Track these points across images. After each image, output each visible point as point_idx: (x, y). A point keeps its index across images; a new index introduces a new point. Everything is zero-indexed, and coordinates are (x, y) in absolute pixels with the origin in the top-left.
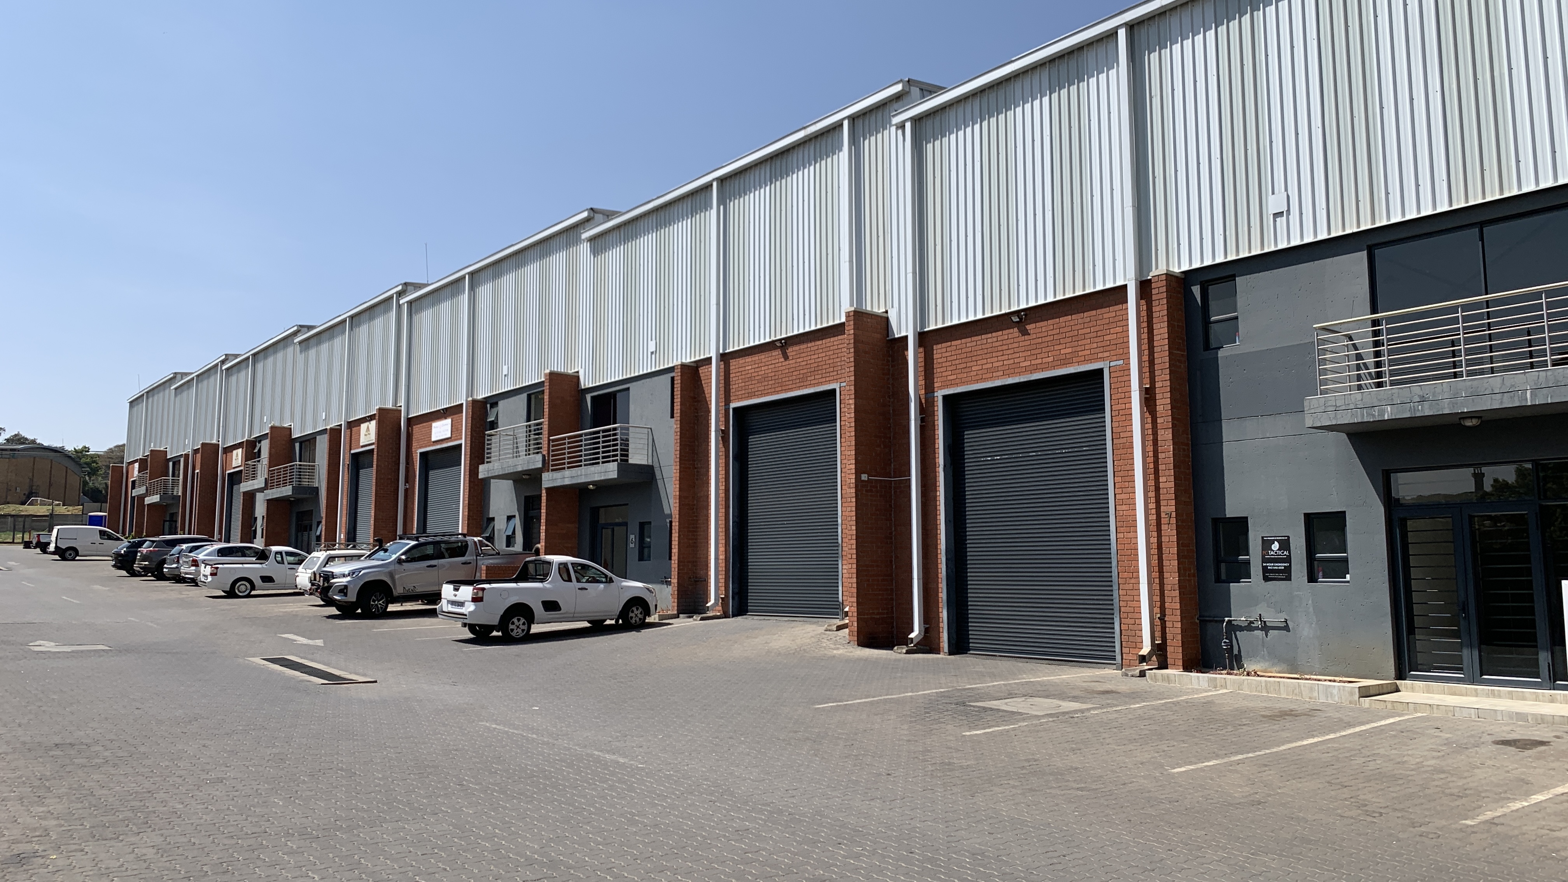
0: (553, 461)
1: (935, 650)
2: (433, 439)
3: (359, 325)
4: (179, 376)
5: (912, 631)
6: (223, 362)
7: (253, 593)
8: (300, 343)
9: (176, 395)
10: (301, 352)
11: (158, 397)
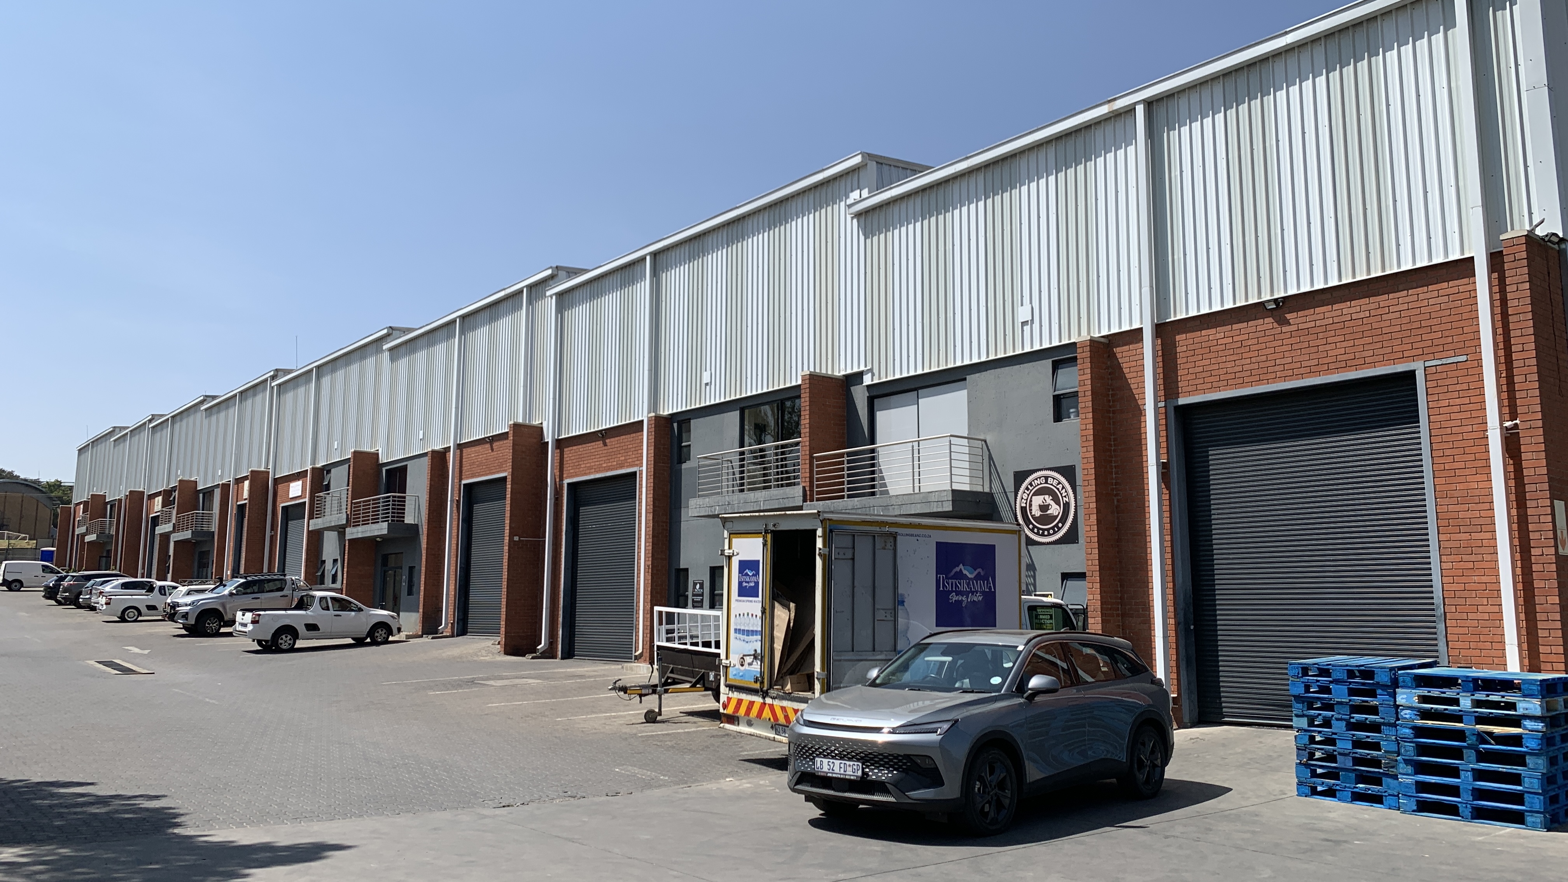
0: (354, 519)
1: (554, 657)
2: (291, 496)
3: (246, 399)
4: (117, 430)
5: (541, 644)
6: (150, 421)
7: (140, 618)
8: (206, 410)
9: (114, 446)
10: (206, 418)
11: (101, 447)
